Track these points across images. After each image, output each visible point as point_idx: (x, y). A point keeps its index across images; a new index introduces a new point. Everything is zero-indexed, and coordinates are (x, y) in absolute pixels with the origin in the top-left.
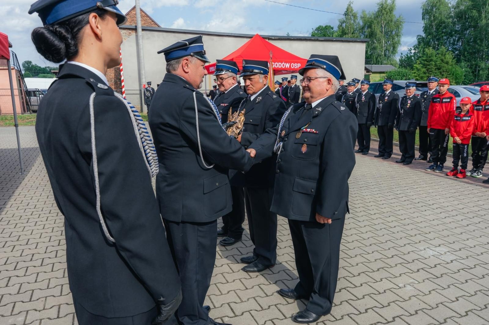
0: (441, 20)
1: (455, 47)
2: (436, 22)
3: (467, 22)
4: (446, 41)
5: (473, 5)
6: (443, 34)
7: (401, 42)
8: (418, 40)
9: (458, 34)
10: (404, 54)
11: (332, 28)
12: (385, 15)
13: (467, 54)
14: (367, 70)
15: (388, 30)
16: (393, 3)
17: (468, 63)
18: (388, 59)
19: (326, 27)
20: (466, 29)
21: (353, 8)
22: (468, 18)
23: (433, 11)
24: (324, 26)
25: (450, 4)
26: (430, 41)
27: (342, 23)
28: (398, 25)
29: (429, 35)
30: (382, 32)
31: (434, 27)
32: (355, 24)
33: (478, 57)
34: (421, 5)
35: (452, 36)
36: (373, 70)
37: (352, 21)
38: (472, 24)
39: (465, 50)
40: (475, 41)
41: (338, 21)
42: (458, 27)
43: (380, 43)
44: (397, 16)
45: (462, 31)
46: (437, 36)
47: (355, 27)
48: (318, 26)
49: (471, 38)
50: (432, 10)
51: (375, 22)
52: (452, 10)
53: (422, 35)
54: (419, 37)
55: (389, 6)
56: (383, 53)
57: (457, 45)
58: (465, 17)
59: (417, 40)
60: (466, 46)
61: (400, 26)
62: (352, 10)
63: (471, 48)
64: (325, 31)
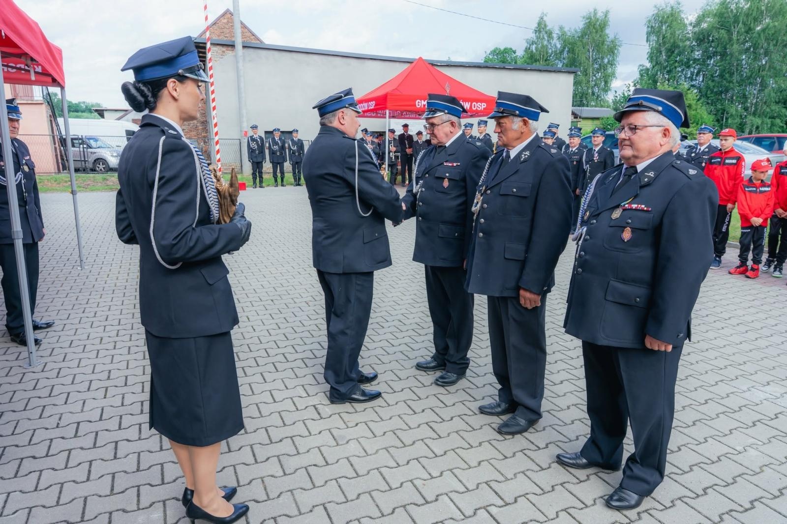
0: (674, 42)
1: (694, 83)
2: (667, 45)
3: (711, 46)
4: (680, 74)
5: (719, 22)
6: (677, 64)
7: (617, 75)
8: (640, 71)
9: (697, 65)
10: (620, 93)
11: (515, 52)
12: (594, 35)
13: (711, 94)
14: (575, 115)
15: (597, 56)
16: (606, 17)
17: (712, 107)
18: (597, 99)
19: (505, 49)
20: (710, 58)
21: (547, 23)
22: (713, 41)
23: (662, 29)
24: (502, 49)
25: (687, 19)
26: (657, 74)
27: (530, 45)
28: (612, 50)
29: (655, 66)
30: (588, 60)
31: (664, 54)
32: (549, 47)
33: (725, 99)
34: (645, 21)
35: (689, 67)
36: (584, 115)
37: (545, 43)
38: (719, 49)
39: (708, 88)
40: (721, 76)
41: (525, 41)
42: (697, 54)
43: (586, 75)
44: (611, 36)
45: (704, 61)
46: (667, 66)
47: (550, 51)
48: (493, 48)
49: (717, 70)
50: (660, 28)
51: (579, 43)
52: (689, 28)
53: (645, 64)
54: (641, 68)
55: (600, 21)
56: (590, 91)
57: (696, 80)
58: (708, 39)
59: (638, 72)
60: (710, 82)
61: (616, 52)
62: (545, 26)
63: (717, 84)
64: (504, 56)
